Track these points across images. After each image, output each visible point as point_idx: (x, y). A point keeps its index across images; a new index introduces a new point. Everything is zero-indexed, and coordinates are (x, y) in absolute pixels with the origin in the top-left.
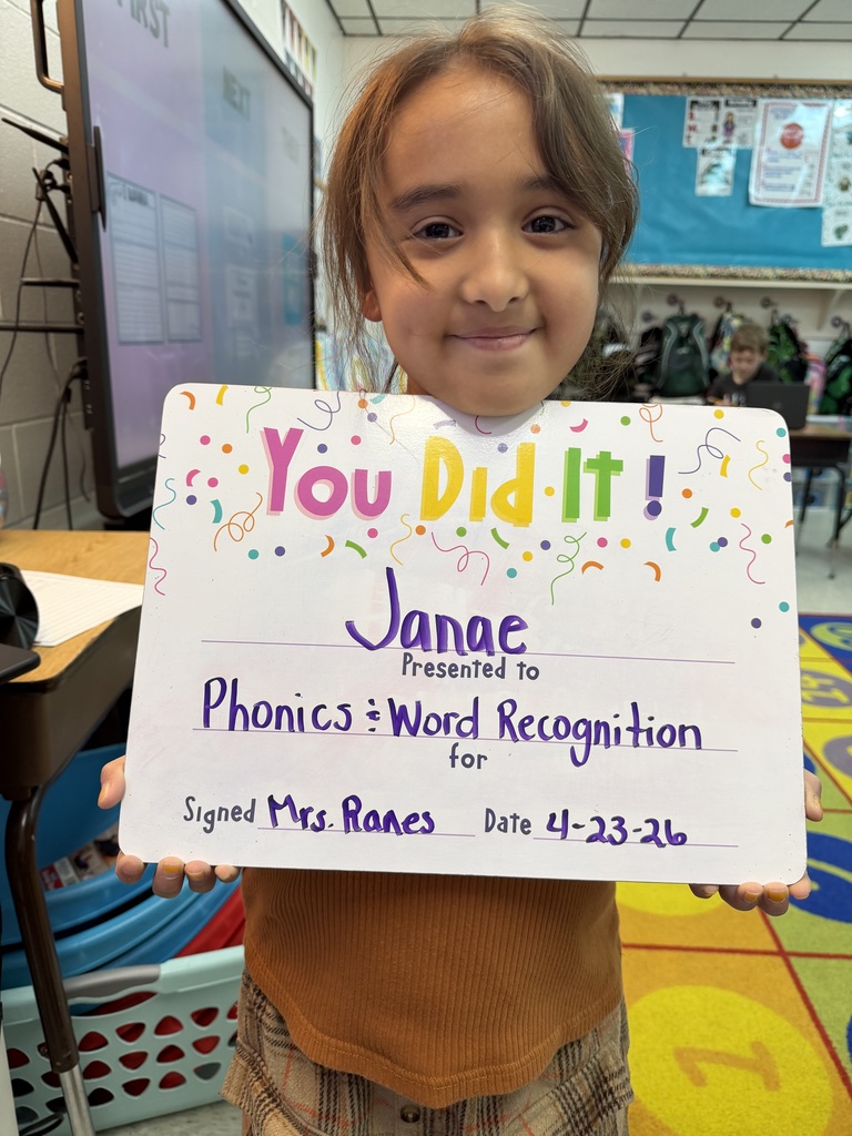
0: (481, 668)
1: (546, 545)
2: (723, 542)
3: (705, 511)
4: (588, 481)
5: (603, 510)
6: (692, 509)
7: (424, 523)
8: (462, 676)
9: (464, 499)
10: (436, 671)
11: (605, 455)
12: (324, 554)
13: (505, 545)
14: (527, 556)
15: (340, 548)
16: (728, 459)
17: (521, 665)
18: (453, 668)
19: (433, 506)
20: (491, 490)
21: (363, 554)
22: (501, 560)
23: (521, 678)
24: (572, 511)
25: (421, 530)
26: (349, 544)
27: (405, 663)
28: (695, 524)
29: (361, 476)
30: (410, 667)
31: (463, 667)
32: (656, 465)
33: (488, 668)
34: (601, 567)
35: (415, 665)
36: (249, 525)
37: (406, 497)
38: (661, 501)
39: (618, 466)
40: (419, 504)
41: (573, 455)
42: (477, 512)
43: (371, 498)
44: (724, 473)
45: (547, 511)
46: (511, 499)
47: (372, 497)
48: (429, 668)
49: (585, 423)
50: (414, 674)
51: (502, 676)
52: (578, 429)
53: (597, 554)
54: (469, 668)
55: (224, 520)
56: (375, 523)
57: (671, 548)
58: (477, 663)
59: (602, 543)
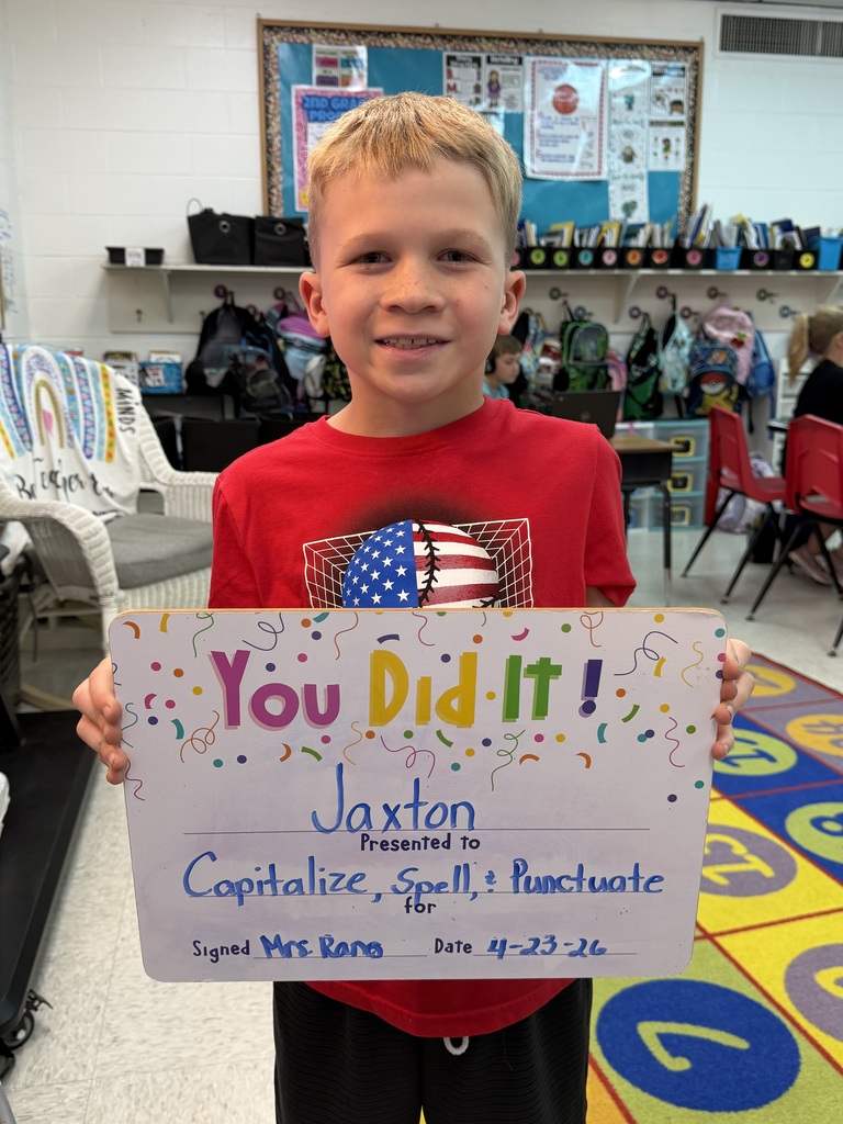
0: (429, 842)
1: (487, 742)
2: (650, 734)
3: (636, 708)
4: (528, 686)
5: (541, 710)
6: (625, 706)
7: (373, 729)
8: (413, 848)
9: (410, 705)
10: (391, 846)
11: (545, 661)
12: (282, 760)
13: (449, 744)
14: (470, 753)
15: (296, 754)
16: (663, 660)
17: (465, 839)
18: (405, 844)
19: (381, 714)
20: (436, 696)
21: (319, 758)
22: (445, 756)
23: (464, 848)
24: (511, 711)
25: (370, 735)
26: (305, 750)
27: (363, 842)
28: (626, 720)
29: (310, 690)
30: (367, 844)
31: (414, 842)
32: (594, 670)
33: (435, 843)
34: (537, 759)
35: (372, 842)
36: (210, 739)
37: (354, 706)
38: (596, 700)
39: (557, 670)
40: (367, 713)
41: (514, 662)
42: (423, 716)
43: (322, 709)
44: (657, 673)
45: (489, 713)
46: (455, 704)
47: (324, 708)
48: (384, 845)
49: (527, 631)
50: (372, 849)
51: (448, 847)
52: (517, 638)
53: (535, 748)
54: (419, 843)
55: (187, 736)
56: (327, 731)
57: (602, 740)
58: (426, 839)
59: (539, 738)
